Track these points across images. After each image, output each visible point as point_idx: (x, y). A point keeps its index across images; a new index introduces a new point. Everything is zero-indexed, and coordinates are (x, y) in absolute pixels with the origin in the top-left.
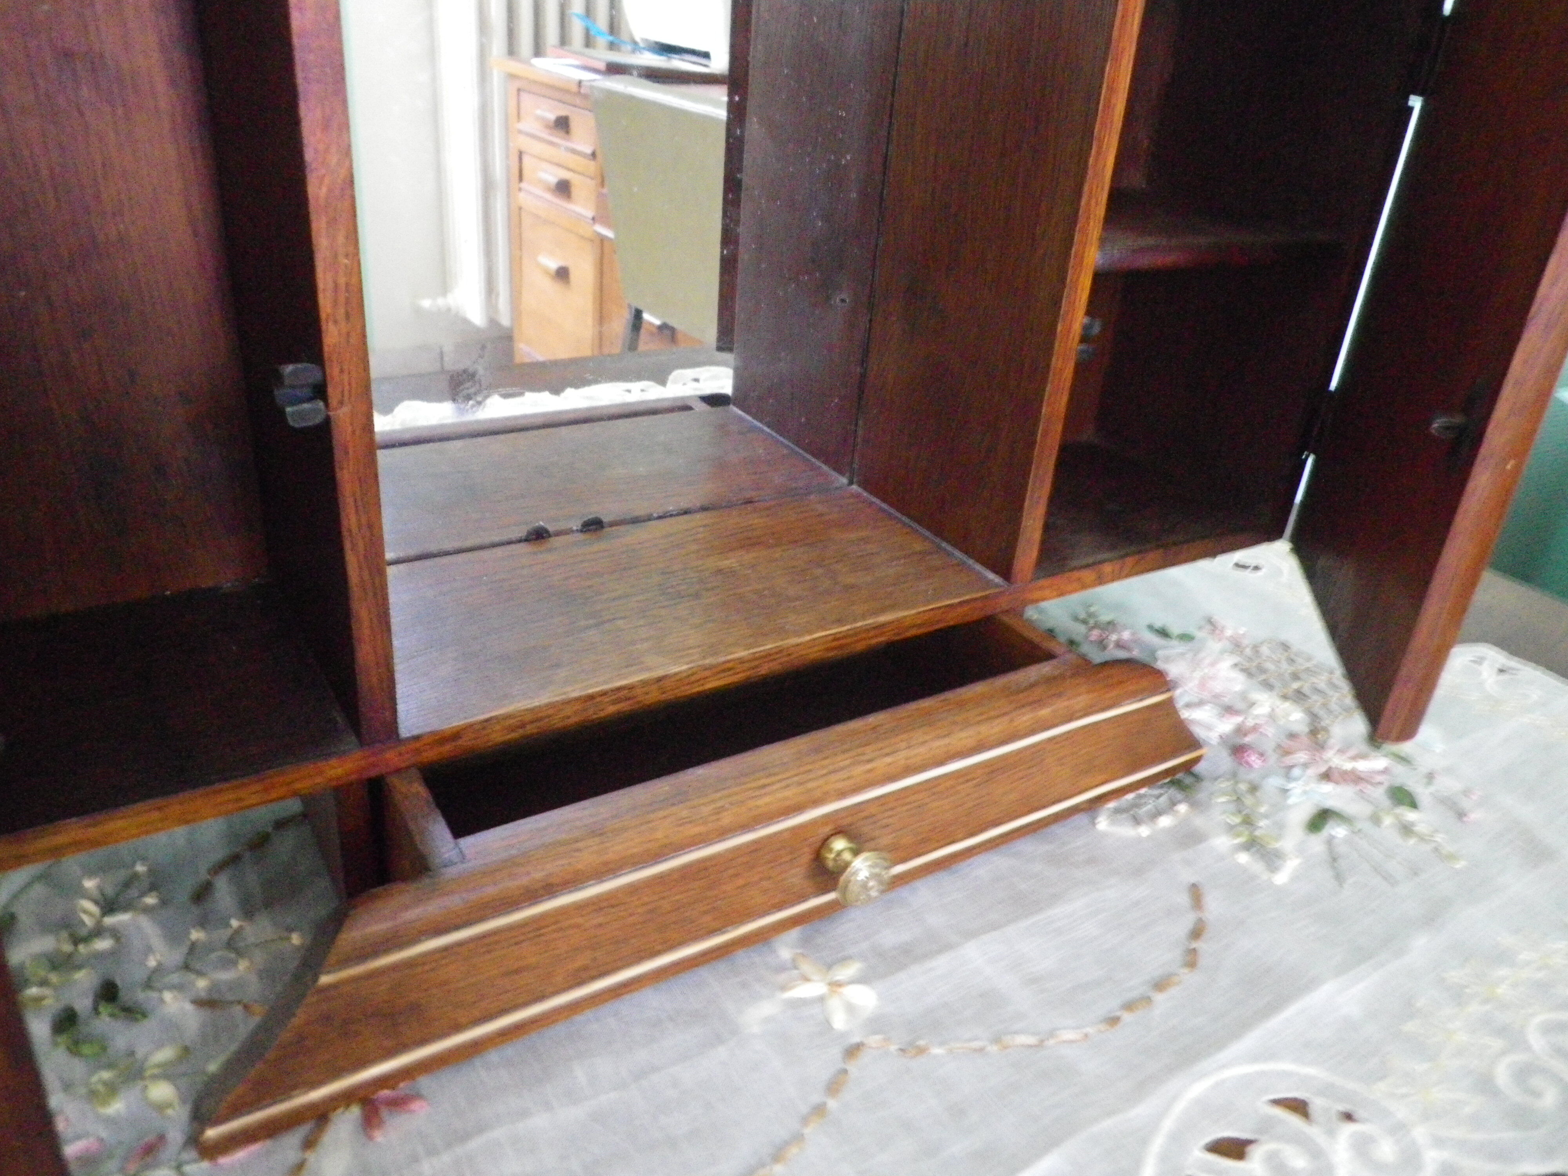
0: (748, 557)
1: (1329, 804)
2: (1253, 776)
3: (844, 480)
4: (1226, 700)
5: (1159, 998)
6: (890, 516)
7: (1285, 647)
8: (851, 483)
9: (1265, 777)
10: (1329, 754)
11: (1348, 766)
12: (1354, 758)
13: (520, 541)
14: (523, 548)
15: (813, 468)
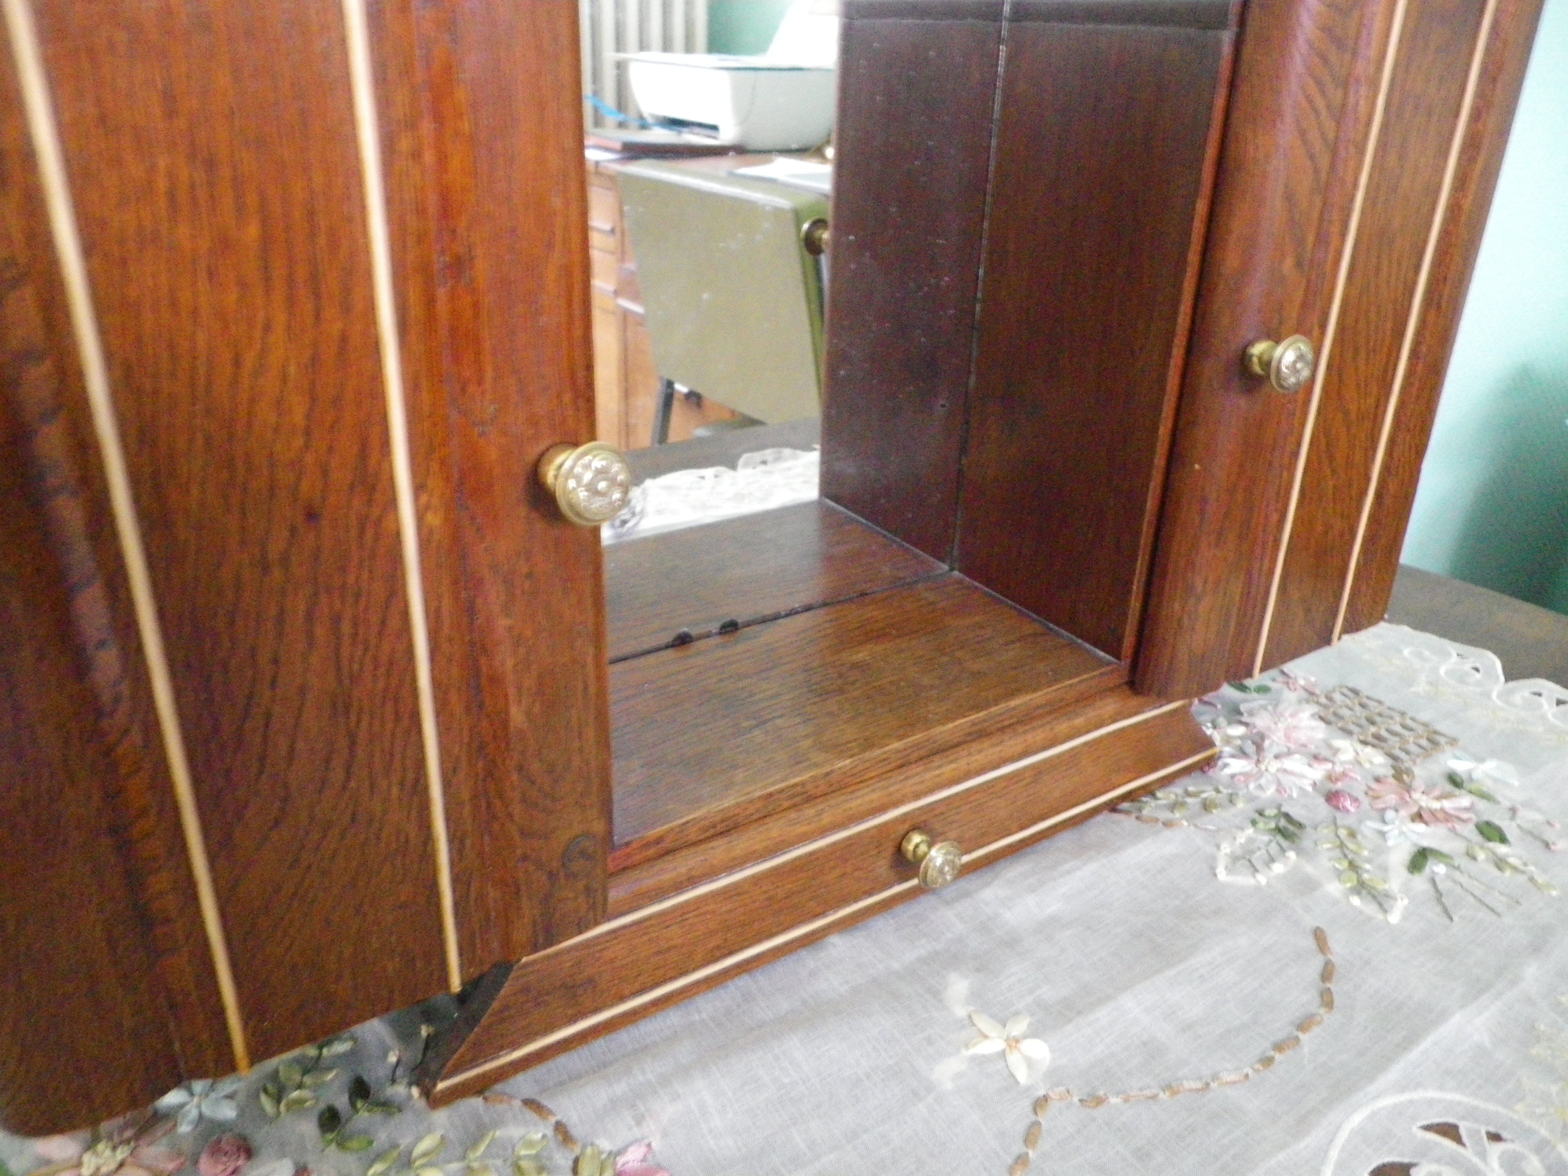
0: (879, 648)
1: (1425, 843)
2: (1350, 821)
3: (945, 567)
4: (1312, 748)
5: (1303, 1037)
6: (998, 602)
7: (1356, 692)
8: (952, 569)
9: (1360, 821)
10: (1416, 795)
11: (1436, 805)
12: (1439, 798)
13: (667, 647)
14: (670, 654)
15: (916, 556)
